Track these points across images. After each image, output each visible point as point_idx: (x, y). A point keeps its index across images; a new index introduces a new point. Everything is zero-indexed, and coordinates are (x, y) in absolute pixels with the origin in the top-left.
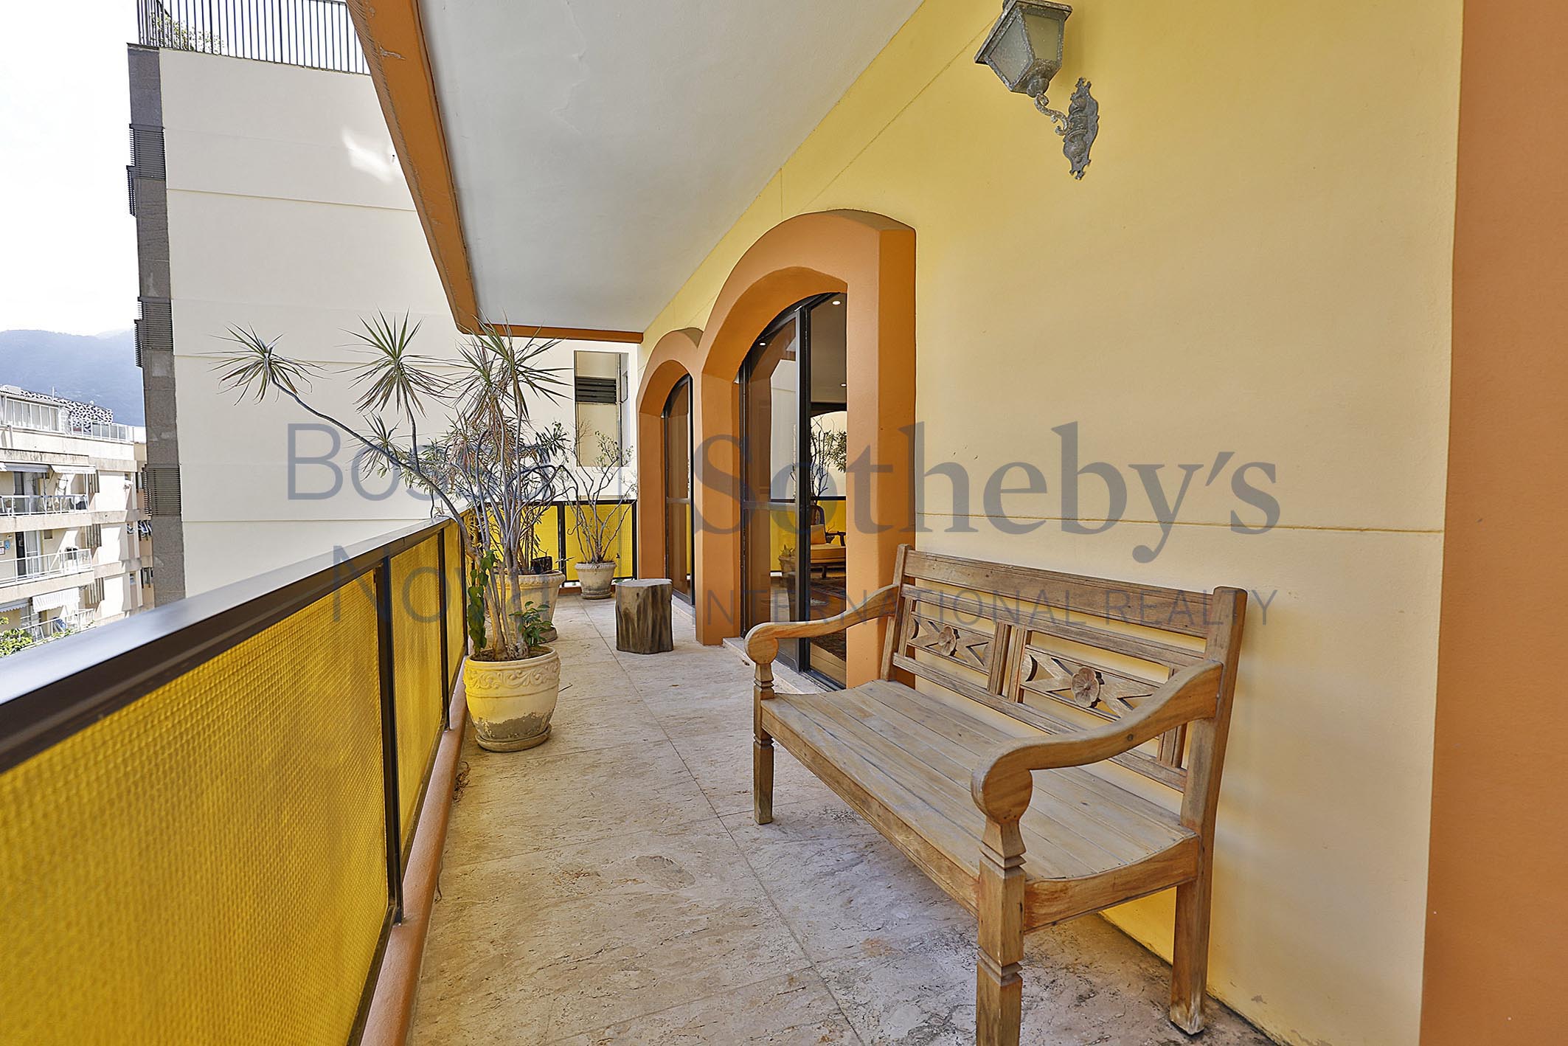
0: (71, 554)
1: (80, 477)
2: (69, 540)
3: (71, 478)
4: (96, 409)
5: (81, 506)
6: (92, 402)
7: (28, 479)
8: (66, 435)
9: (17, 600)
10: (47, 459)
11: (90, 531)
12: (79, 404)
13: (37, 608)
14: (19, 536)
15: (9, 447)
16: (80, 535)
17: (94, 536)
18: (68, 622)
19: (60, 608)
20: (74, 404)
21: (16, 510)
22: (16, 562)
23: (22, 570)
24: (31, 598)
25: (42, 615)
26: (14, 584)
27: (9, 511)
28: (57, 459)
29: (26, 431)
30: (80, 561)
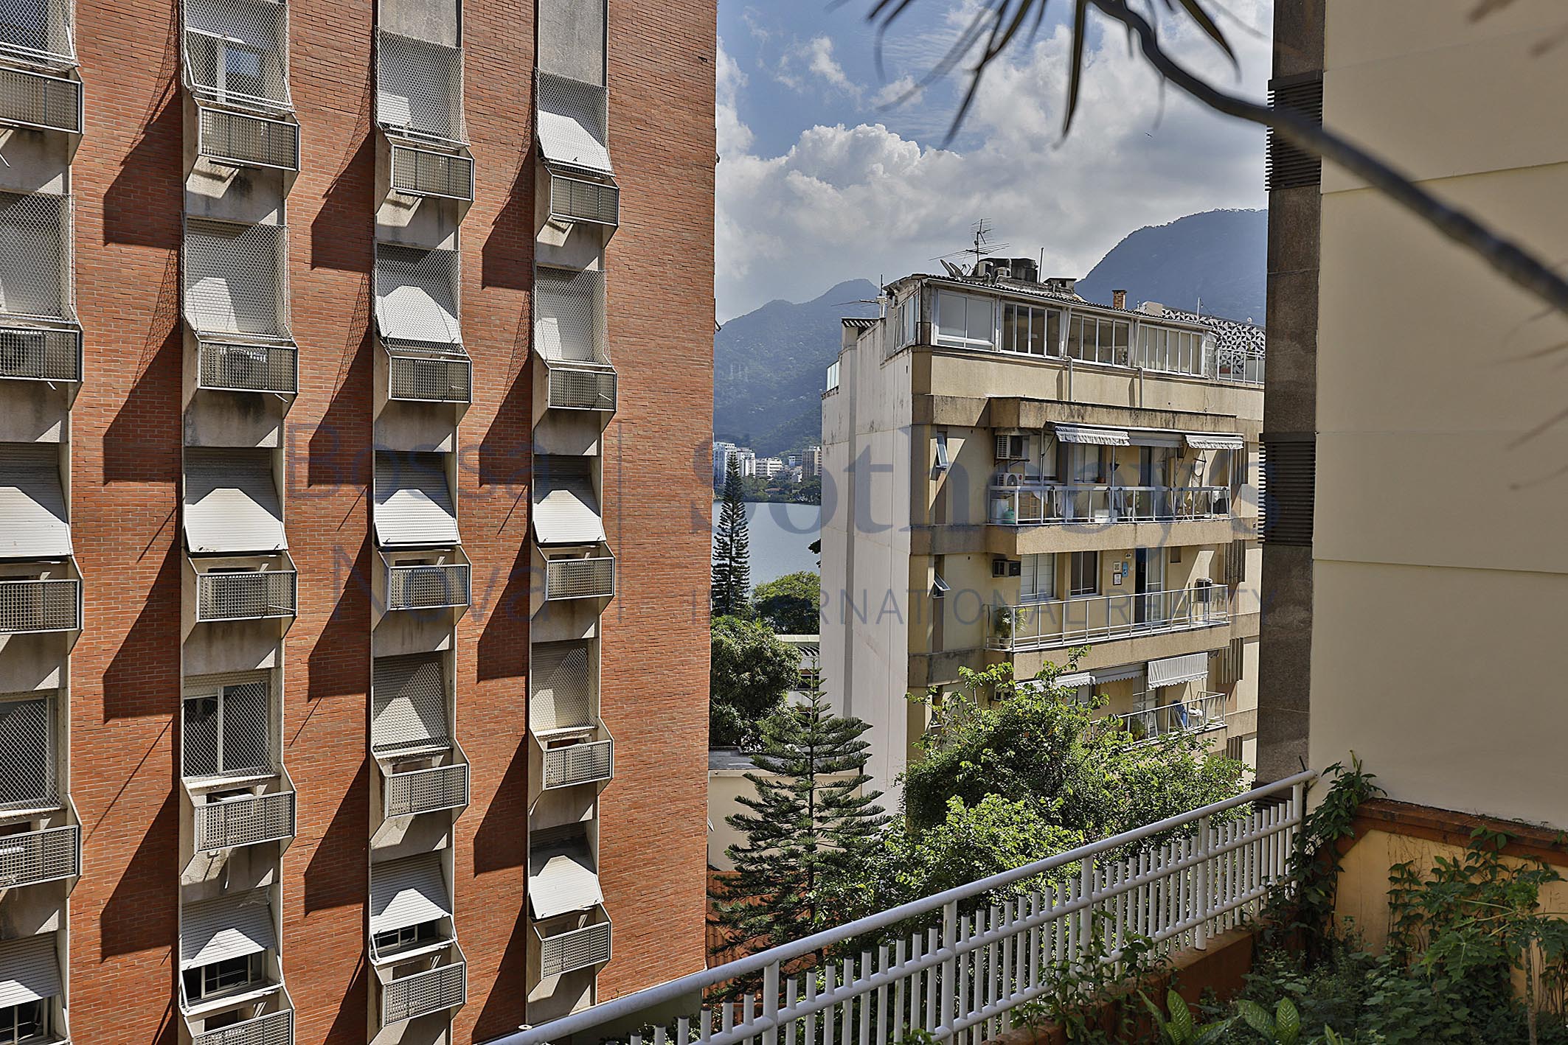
0: (1202, 592)
1: (1223, 455)
2: (1202, 568)
3: (1210, 457)
4: (1254, 331)
5: (1221, 507)
6: (1250, 320)
7: (1157, 458)
8: (1209, 382)
9: (1130, 664)
10: (1180, 426)
11: (1231, 550)
12: (1233, 325)
13: (1154, 682)
14: (1141, 554)
15: (1137, 406)
16: (1217, 557)
17: (1235, 562)
18: (1190, 711)
19: (1182, 686)
20: (1226, 326)
21: (1138, 514)
22: (1133, 600)
23: (1139, 617)
24: (1146, 663)
25: (1160, 691)
26: (1126, 635)
27: (1129, 513)
28: (1195, 425)
29: (1160, 377)
30: (1212, 605)
